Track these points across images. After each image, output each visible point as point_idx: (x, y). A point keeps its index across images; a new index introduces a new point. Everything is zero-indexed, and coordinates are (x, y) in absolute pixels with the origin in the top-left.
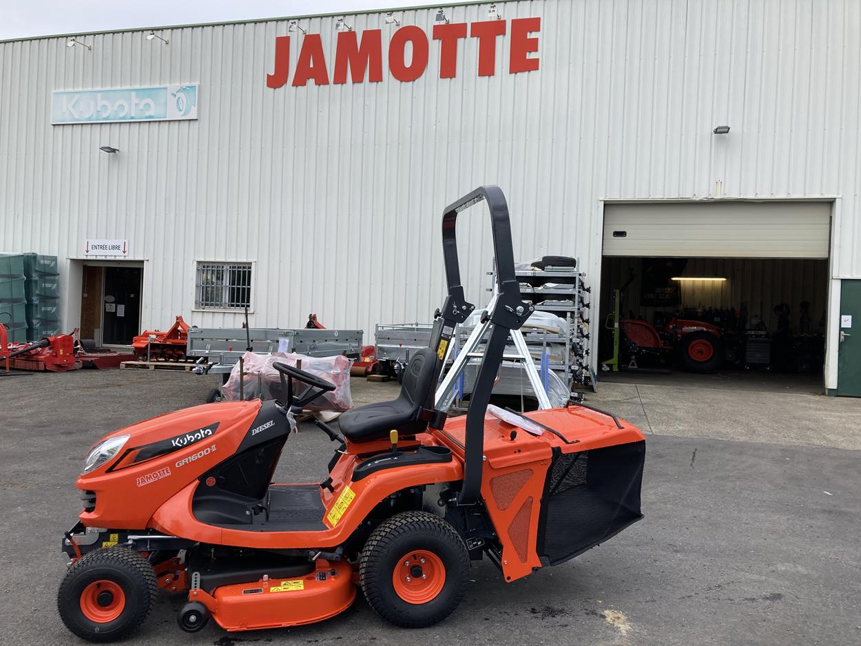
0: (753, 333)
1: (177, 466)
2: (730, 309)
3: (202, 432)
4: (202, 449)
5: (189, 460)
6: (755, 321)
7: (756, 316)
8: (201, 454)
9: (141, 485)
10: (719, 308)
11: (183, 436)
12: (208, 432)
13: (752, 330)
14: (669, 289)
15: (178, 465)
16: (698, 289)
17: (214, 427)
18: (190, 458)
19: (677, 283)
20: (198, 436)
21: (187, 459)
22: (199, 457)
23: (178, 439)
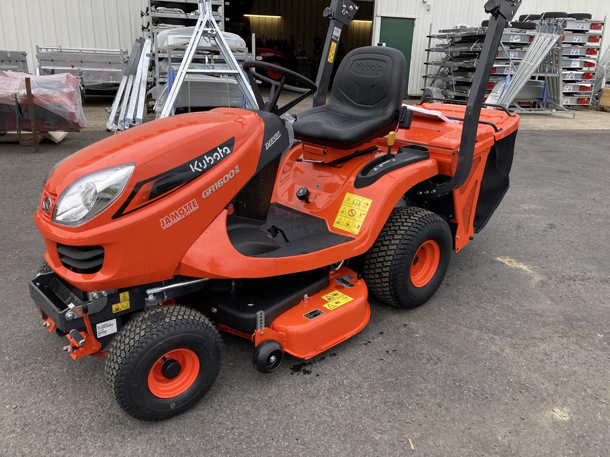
0: (300, 58)
1: (204, 197)
2: (283, 40)
3: (220, 151)
4: (226, 172)
5: (215, 188)
6: (299, 50)
7: (300, 46)
8: (226, 179)
9: (167, 226)
10: (276, 39)
11: (200, 159)
12: (226, 150)
13: (299, 56)
14: (242, 24)
15: (205, 195)
16: (262, 25)
17: (230, 143)
18: (216, 184)
19: (248, 18)
20: (217, 156)
21: (213, 186)
22: (225, 182)
23: (196, 162)
